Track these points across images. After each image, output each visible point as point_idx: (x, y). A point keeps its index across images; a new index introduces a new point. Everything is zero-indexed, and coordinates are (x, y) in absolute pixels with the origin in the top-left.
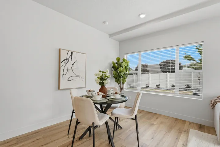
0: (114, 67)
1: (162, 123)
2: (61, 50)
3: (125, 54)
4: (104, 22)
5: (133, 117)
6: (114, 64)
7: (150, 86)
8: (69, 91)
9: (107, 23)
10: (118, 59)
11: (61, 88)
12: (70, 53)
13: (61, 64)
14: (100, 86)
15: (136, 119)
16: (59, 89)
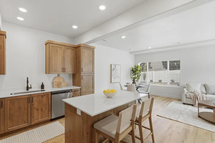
0: (133, 70)
1: (160, 99)
2: (112, 65)
3: (138, 62)
4: (130, 49)
5: (148, 93)
6: (133, 68)
7: (154, 81)
8: (119, 83)
9: (131, 50)
10: (135, 66)
11: (112, 82)
12: (115, 65)
13: (112, 71)
14: (133, 81)
15: (148, 94)
16: (111, 82)
